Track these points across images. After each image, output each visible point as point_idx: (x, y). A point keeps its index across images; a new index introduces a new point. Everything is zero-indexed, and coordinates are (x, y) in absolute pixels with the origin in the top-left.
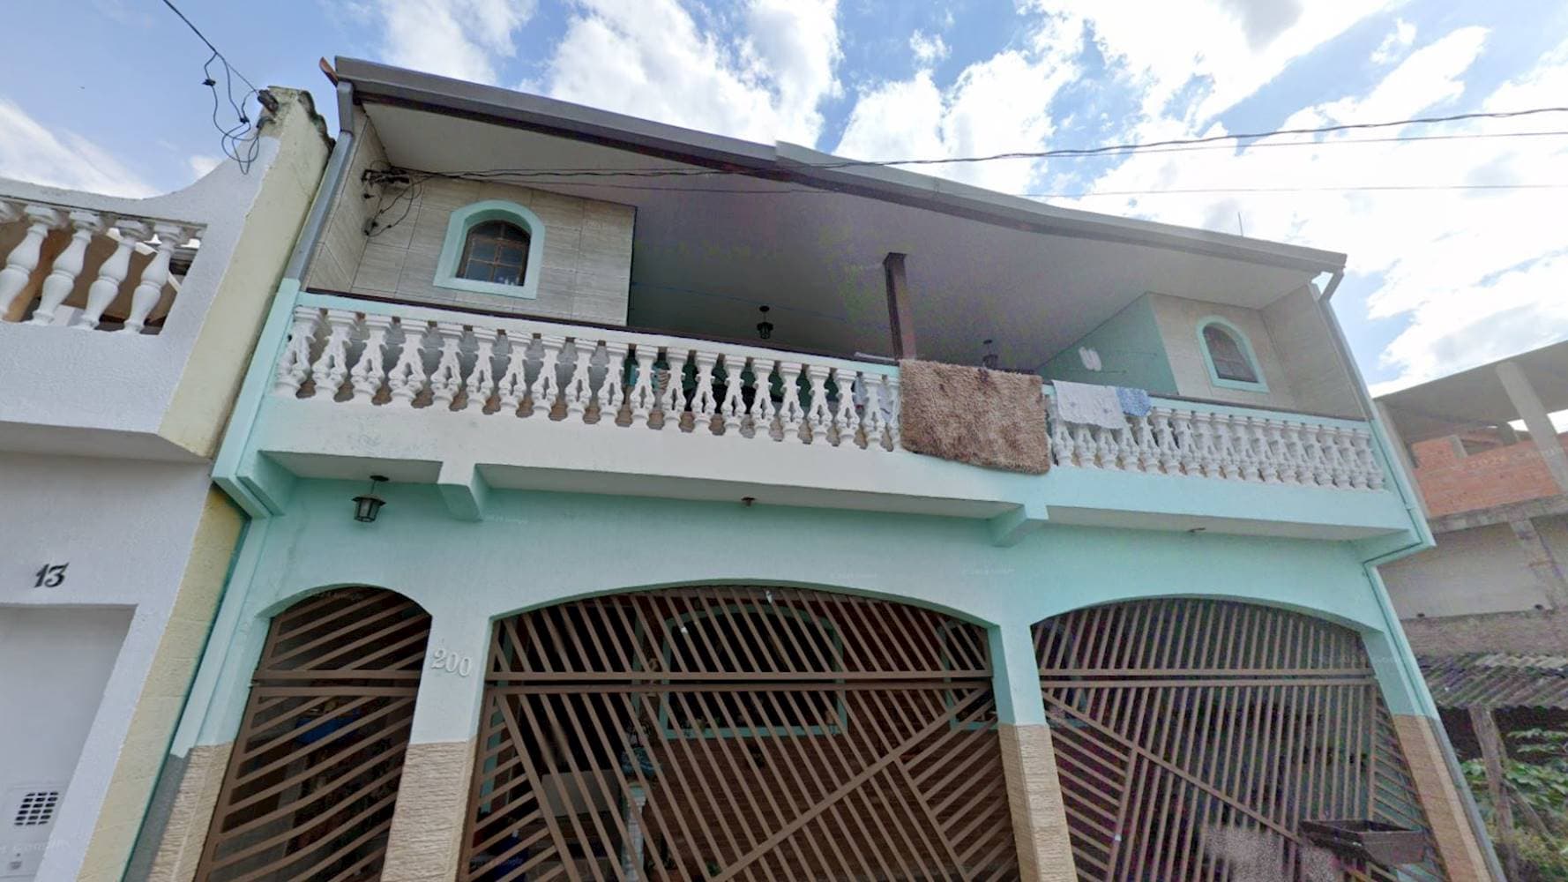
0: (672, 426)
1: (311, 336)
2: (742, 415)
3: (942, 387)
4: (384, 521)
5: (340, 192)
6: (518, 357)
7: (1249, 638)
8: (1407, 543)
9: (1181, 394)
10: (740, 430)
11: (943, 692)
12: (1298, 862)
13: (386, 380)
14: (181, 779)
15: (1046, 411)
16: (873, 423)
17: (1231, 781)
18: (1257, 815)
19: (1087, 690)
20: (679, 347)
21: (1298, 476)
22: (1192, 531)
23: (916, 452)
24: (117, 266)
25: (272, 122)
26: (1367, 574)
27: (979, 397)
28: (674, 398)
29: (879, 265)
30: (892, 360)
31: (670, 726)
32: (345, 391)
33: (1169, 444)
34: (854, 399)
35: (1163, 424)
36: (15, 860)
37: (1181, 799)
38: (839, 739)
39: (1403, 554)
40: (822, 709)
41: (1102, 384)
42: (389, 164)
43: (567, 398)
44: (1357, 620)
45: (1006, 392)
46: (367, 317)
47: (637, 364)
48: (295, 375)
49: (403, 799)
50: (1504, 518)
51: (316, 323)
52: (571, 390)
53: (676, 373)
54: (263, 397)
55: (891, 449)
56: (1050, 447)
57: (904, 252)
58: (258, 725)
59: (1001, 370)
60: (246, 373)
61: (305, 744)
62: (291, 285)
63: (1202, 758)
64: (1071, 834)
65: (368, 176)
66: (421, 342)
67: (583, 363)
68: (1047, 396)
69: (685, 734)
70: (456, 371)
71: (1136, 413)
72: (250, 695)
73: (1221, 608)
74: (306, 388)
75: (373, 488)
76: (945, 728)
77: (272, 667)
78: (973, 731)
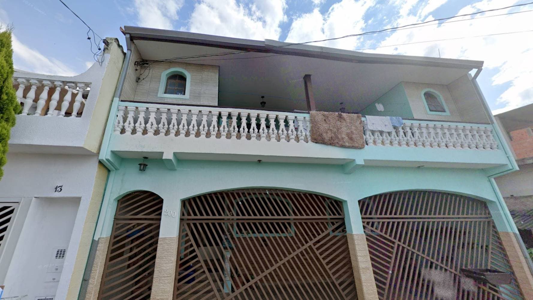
0: (234, 137)
1: (123, 115)
2: (257, 133)
3: (325, 120)
4: (148, 171)
5: (128, 69)
6: (184, 118)
7: (441, 204)
8: (506, 169)
9: (415, 118)
10: (256, 138)
11: (327, 223)
12: (459, 282)
13: (145, 128)
14: (97, 246)
15: (363, 126)
16: (301, 134)
17: (433, 254)
18: (444, 266)
19: (379, 223)
20: (235, 112)
21: (462, 146)
22: (419, 167)
23: (316, 143)
24: (68, 97)
25: (107, 49)
26: (490, 181)
27: (339, 123)
28: (234, 128)
29: (302, 79)
30: (307, 112)
31: (237, 233)
32: (134, 132)
33: (410, 136)
34: (294, 126)
35: (408, 129)
36: (57, 268)
37: (414, 259)
38: (292, 238)
39: (505, 173)
40: (286, 228)
41: (384, 116)
42: (142, 59)
43: (200, 130)
44: (485, 197)
45: (348, 120)
46: (139, 108)
47: (222, 118)
48: (119, 127)
49: (159, 253)
51: (124, 110)
52: (201, 127)
53: (234, 120)
54: (111, 134)
55: (307, 142)
56: (365, 139)
57: (310, 74)
58: (117, 231)
59: (346, 113)
60: (106, 127)
61: (130, 237)
62: (116, 100)
64: (373, 270)
65: (136, 63)
66: (155, 115)
67: (205, 118)
68: (363, 121)
69: (242, 235)
70: (166, 124)
71: (398, 126)
72: (114, 223)
73: (430, 194)
74: (123, 131)
75: (144, 161)
76: (328, 235)
77: (119, 215)
78: (338, 236)
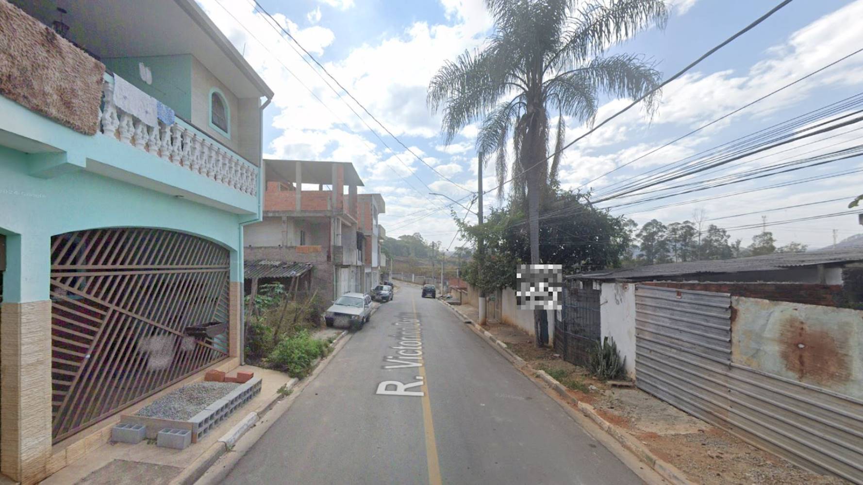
7: (188, 251)
8: (255, 218)
9: (192, 122)
12: (180, 344)
15: (103, 92)
21: (229, 183)
22: (177, 196)
26: (239, 229)
27: (42, 52)
33: (178, 147)
35: (178, 135)
39: (253, 222)
41: (149, 94)
44: (231, 246)
45: (71, 61)
50: (281, 215)
56: (99, 119)
59: (70, 41)
63: (149, 308)
64: (53, 362)
68: (106, 82)
71: (165, 122)
73: (180, 236)
